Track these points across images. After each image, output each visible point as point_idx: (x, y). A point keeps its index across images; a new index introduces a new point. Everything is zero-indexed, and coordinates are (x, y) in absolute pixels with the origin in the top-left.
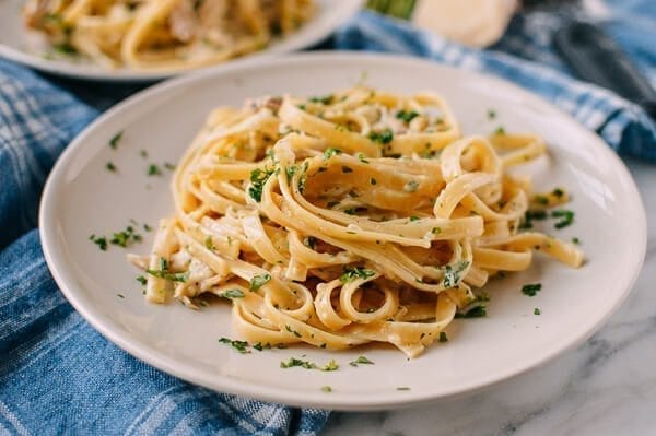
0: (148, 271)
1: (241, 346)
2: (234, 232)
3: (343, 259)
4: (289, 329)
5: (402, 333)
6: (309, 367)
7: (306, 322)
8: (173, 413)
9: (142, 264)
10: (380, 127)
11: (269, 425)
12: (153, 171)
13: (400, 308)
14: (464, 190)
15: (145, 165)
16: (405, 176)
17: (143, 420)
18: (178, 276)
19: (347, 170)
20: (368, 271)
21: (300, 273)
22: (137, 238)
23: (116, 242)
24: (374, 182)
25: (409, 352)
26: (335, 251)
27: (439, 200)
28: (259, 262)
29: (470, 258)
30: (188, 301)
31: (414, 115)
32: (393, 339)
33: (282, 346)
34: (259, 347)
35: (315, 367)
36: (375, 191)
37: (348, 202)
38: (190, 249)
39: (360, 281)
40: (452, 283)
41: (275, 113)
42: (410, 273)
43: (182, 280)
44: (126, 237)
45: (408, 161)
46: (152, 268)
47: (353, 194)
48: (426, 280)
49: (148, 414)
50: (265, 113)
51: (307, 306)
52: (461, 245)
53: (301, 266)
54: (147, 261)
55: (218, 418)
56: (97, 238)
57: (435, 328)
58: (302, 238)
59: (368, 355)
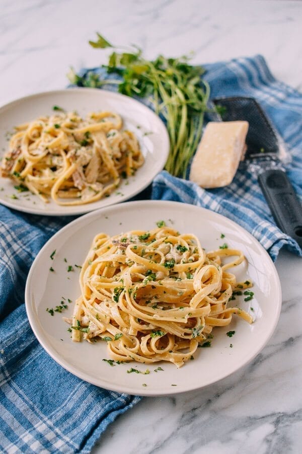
0: (72, 327)
1: (111, 362)
2: (107, 313)
3: (152, 327)
4: (130, 356)
5: (175, 358)
6: (138, 372)
7: (137, 354)
8: (85, 391)
9: (69, 322)
10: (169, 256)
11: (123, 395)
12: (70, 269)
13: (175, 345)
14: (202, 298)
15: (67, 265)
16: (178, 290)
17: (74, 394)
18: (84, 330)
19: (153, 287)
20: (161, 333)
21: (134, 333)
22: (66, 307)
23: (57, 310)
24: (165, 292)
25: (178, 365)
26: (148, 324)
27: (192, 301)
28: (117, 326)
29: (204, 325)
30: (89, 341)
31: (185, 250)
32: (171, 360)
33: (128, 362)
34: (118, 363)
35: (141, 373)
36: (165, 296)
37: (154, 301)
38: (89, 317)
39: (159, 337)
40: (196, 336)
41: (124, 253)
42: (179, 332)
43: (86, 332)
44: (61, 307)
45: (179, 282)
46: (73, 326)
47: (156, 298)
48: (186, 334)
49: (76, 391)
50: (119, 252)
51: (137, 347)
52: (200, 318)
53: (135, 330)
54: (71, 321)
55: (103, 393)
56: (49, 310)
57: (188, 355)
58: (135, 318)
59: (161, 366)
